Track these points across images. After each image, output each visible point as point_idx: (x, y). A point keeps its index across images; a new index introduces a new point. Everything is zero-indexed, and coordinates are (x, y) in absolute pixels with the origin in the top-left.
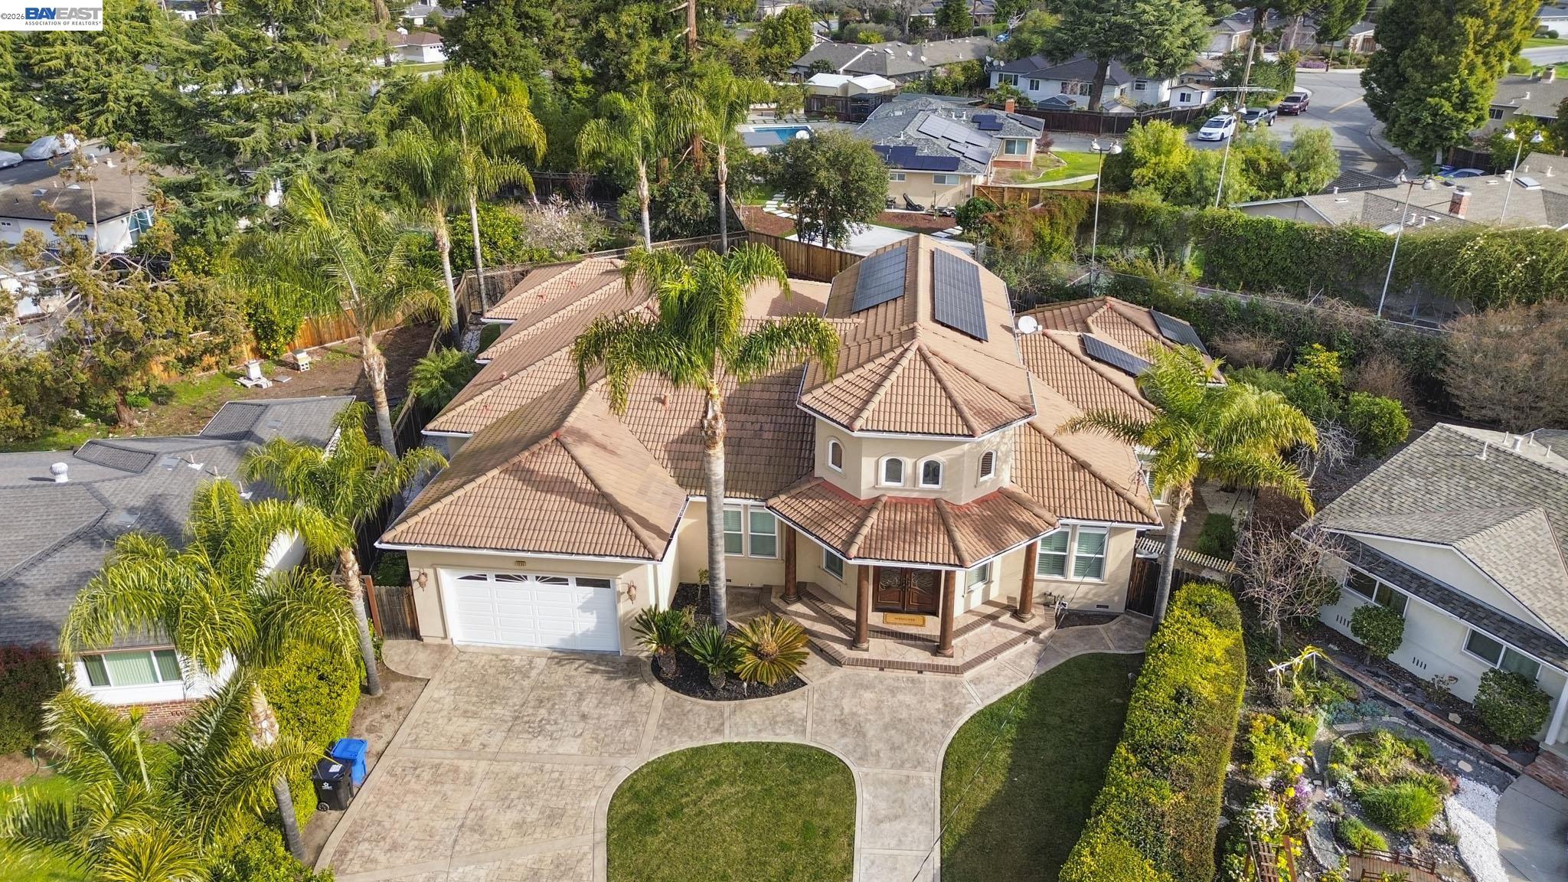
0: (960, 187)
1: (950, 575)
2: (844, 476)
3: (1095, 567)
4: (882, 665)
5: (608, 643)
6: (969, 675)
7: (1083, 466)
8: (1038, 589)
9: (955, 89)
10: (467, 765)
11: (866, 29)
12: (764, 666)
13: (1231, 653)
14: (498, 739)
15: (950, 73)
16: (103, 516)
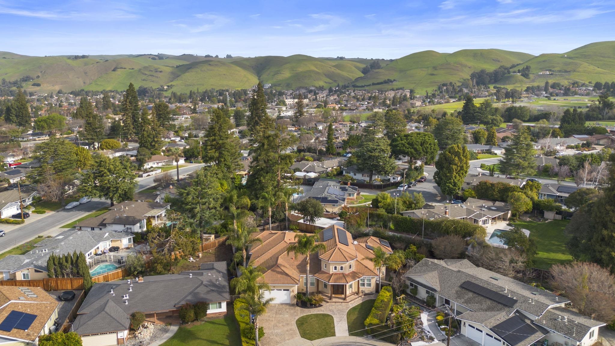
0: (339, 207)
1: (346, 285)
2: (326, 270)
3: (369, 285)
4: (335, 302)
5: (288, 302)
6: (350, 303)
7: (366, 267)
8: (360, 290)
9: (334, 175)
10: (271, 319)
11: (308, 156)
12: (316, 302)
13: (390, 295)
14: (274, 315)
15: (332, 171)
16: (202, 282)
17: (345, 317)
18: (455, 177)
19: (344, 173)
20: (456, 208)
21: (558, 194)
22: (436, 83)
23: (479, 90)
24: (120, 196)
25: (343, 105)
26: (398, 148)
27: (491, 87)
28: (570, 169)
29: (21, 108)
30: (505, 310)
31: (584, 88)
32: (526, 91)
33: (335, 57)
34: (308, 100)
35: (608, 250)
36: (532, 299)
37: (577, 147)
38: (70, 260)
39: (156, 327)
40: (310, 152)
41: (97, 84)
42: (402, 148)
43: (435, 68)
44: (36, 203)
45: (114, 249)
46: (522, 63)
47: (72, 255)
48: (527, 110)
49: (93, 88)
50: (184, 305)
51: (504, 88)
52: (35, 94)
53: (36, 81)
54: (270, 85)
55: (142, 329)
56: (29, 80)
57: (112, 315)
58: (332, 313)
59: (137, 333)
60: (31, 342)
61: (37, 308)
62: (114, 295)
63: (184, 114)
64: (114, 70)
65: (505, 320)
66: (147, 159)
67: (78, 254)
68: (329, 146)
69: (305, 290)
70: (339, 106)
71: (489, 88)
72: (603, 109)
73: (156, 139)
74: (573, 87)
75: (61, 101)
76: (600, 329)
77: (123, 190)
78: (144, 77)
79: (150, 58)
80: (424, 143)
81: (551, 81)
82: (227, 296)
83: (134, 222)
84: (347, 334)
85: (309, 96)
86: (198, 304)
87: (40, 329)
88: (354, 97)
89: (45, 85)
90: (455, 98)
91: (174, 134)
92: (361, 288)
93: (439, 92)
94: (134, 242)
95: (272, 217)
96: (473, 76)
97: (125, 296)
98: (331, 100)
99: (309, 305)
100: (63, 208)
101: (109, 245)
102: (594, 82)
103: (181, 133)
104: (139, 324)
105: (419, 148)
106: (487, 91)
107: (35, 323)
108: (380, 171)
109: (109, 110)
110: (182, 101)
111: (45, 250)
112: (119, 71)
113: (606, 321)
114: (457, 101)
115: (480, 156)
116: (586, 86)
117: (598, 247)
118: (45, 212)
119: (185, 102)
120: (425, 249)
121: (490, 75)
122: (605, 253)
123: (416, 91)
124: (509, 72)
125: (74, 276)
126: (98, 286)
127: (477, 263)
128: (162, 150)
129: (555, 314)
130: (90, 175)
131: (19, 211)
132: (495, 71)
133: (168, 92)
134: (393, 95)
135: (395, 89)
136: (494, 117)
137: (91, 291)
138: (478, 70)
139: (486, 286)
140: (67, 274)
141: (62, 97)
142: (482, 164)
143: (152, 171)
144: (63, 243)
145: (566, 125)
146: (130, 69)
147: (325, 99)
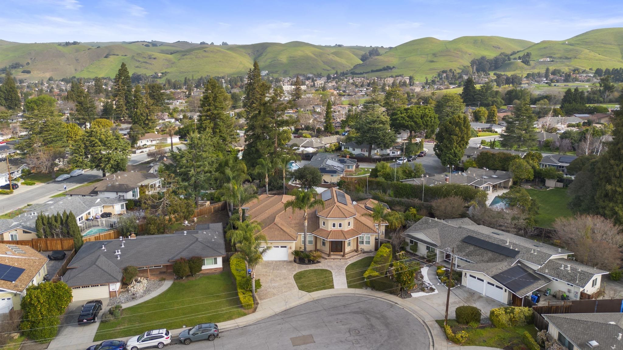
0: (337, 177)
1: (344, 241)
2: (325, 227)
3: (368, 243)
4: (334, 259)
5: (286, 259)
6: (348, 259)
7: (366, 225)
8: (359, 247)
9: (333, 151)
10: (268, 274)
11: (305, 133)
12: (314, 258)
13: (389, 251)
14: (272, 271)
15: (331, 147)
16: (197, 239)
17: (344, 271)
18: (456, 148)
19: (343, 148)
20: (456, 176)
21: (560, 164)
22: (435, 69)
23: (479, 76)
24: (112, 167)
25: (341, 91)
26: (398, 121)
27: (492, 74)
28: (572, 143)
29: (10, 91)
30: (507, 261)
31: (585, 75)
32: (527, 77)
33: (333, 44)
34: (305, 86)
35: (611, 205)
36: (534, 250)
37: (578, 125)
38: (59, 219)
39: (150, 282)
40: (307, 130)
41: (89, 71)
42: (401, 122)
43: (435, 55)
44: (26, 176)
45: (106, 215)
46: (522, 50)
47: (62, 215)
48: (528, 93)
49: (84, 75)
50: (178, 260)
51: (504, 75)
52: (25, 81)
53: (26, 68)
54: (267, 72)
55: (135, 283)
56: (18, 67)
57: (103, 268)
58: (330, 268)
59: (129, 287)
60: (19, 293)
61: (25, 263)
62: (105, 250)
63: (179, 99)
64: (106, 57)
65: (506, 269)
66: (140, 136)
67: (68, 214)
68: (327, 125)
69: (303, 248)
70: (338, 92)
71: (489, 74)
72: (604, 92)
73: (149, 118)
74: (573, 74)
75: (52, 88)
76: (603, 276)
77: (115, 160)
78: (137, 64)
79: (143, 45)
80: (424, 116)
81: (552, 68)
82: (223, 252)
83: (126, 190)
84: (346, 286)
85: (307, 82)
86: (193, 259)
87: (28, 282)
88: (352, 84)
89: (35, 72)
90: (455, 84)
91: (168, 116)
92: (361, 246)
93: (439, 79)
94: (127, 209)
95: (269, 184)
96: (473, 63)
97: (117, 251)
98: (329, 87)
99: (307, 261)
100: (53, 180)
101: (101, 212)
102: (595, 69)
103: (175, 115)
104: (132, 277)
105: (420, 121)
106: (488, 78)
107: (23, 276)
108: (380, 144)
109: (101, 94)
110: (176, 87)
111: (34, 214)
112: (112, 58)
113: (609, 270)
114: (457, 87)
115: (480, 134)
116: (587, 73)
117: (601, 203)
118: (34, 184)
119: (180, 88)
120: (425, 211)
121: (490, 62)
122: (608, 209)
123: (416, 78)
124: (509, 59)
125: (64, 236)
126: (89, 244)
127: (478, 221)
128: (156, 129)
129: (558, 263)
130: (81, 146)
131: (8, 182)
132: (495, 58)
133: (162, 79)
134: (392, 82)
135: (394, 76)
136: (495, 99)
137: (82, 248)
138: (479, 57)
139: (487, 240)
140: (57, 235)
141: (53, 84)
142: (482, 141)
143: (146, 148)
144: (52, 207)
145: (566, 105)
146: (122, 56)
147: (323, 85)
